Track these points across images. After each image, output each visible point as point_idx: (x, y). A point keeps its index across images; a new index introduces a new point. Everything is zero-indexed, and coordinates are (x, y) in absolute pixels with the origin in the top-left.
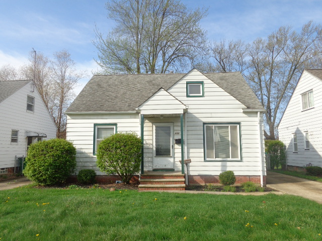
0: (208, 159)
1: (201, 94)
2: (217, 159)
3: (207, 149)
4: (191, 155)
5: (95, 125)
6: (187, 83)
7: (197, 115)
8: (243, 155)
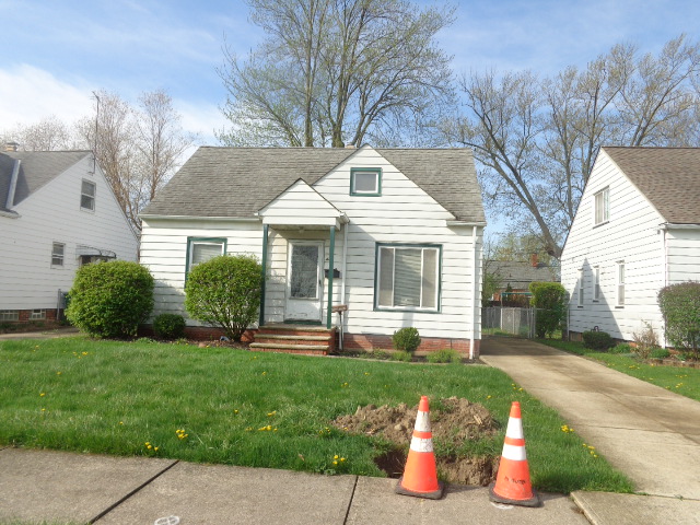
0: (380, 307)
1: (376, 192)
2: (397, 307)
3: (381, 289)
4: (351, 298)
5: (190, 239)
6: (353, 171)
7: (365, 229)
8: (443, 302)
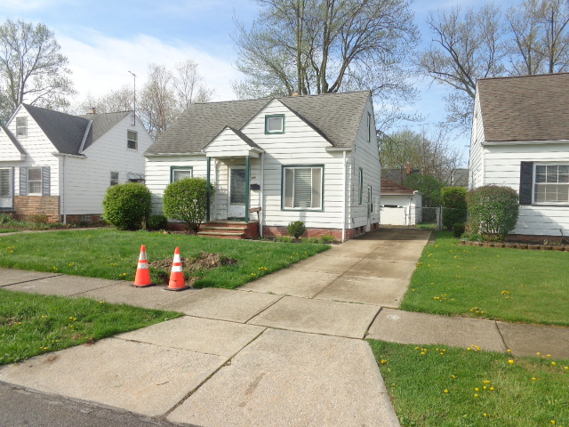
0: (285, 208)
1: (281, 131)
2: (296, 208)
3: (286, 196)
4: (267, 203)
5: (172, 168)
6: (266, 117)
7: (275, 156)
8: (325, 204)
